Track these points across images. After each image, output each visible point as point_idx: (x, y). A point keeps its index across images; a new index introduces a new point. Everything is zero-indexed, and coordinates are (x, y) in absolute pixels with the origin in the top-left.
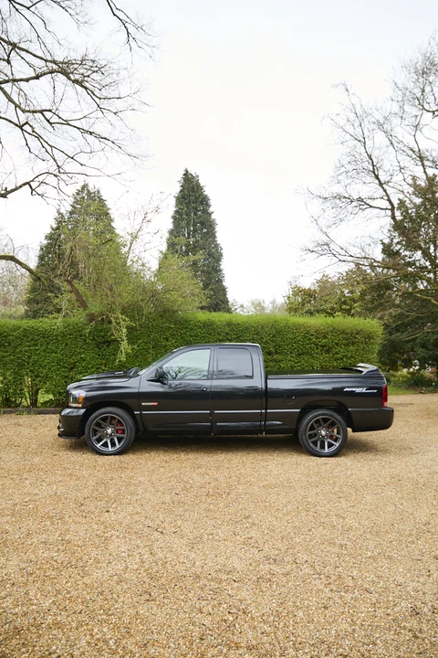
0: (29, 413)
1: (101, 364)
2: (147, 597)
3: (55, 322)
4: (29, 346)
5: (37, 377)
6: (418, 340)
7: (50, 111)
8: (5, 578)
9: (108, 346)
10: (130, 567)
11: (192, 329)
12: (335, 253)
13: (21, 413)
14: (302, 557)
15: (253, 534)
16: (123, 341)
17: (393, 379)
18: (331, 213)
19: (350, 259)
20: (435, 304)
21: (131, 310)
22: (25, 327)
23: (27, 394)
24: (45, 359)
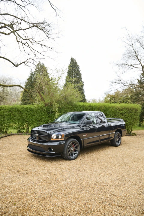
0: (27, 135)
1: (49, 119)
2: (81, 190)
3: (34, 106)
4: (27, 113)
5: (29, 123)
7: (32, 39)
9: (51, 113)
10: (73, 181)
11: (78, 108)
12: (123, 83)
13: (24, 135)
14: (128, 179)
15: (109, 172)
16: (56, 111)
17: (142, 125)
18: (121, 69)
19: (128, 85)
21: (59, 102)
22: (25, 107)
23: (25, 129)
24: (31, 118)
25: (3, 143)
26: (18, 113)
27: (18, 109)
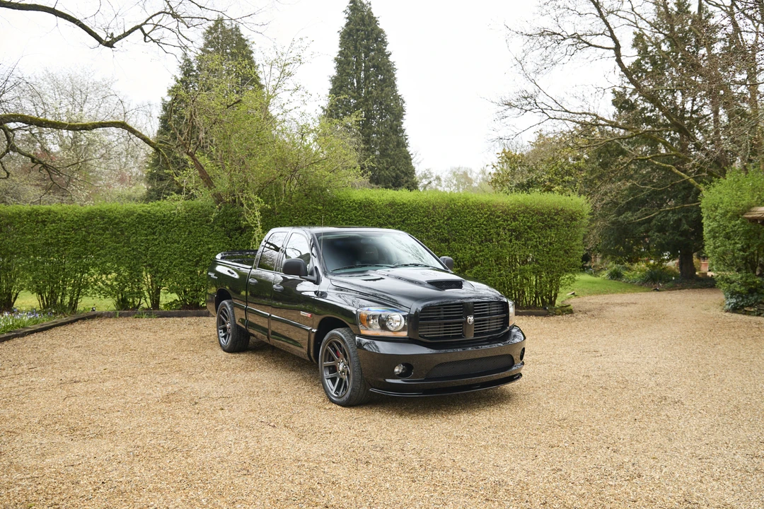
0: (150, 316)
2: (245, 472)
3: (174, 205)
4: (146, 235)
5: (157, 272)
6: (654, 222)
8: (112, 458)
9: (241, 234)
10: (234, 451)
11: (344, 211)
12: (543, 106)
13: (140, 316)
14: (412, 446)
16: (257, 227)
19: (567, 115)
20: (677, 174)
21: (269, 189)
22: (140, 211)
23: (146, 294)
24: (165, 251)
25: (53, 347)
26: (112, 235)
27: (114, 220)
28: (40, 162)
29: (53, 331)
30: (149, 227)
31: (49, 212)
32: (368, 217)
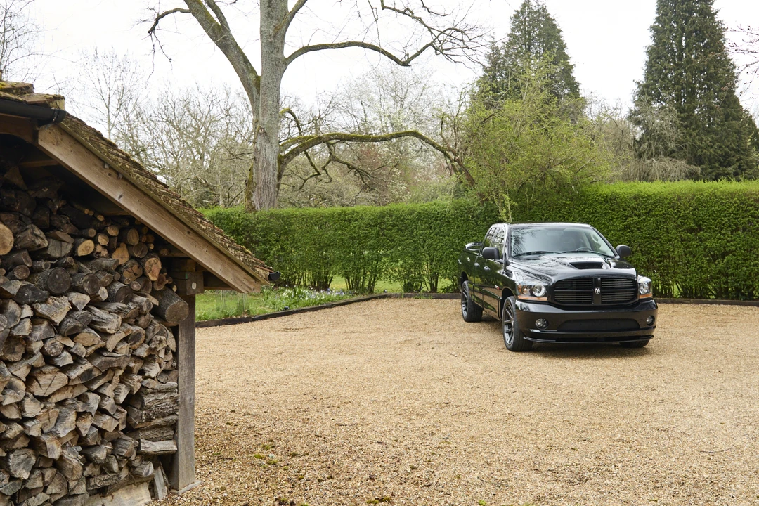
0: (427, 297)
4: (424, 230)
11: (591, 204)
22: (419, 210)
23: (426, 279)
24: (439, 242)
25: (349, 314)
26: (399, 229)
27: (400, 217)
28: (353, 168)
29: (352, 305)
30: (426, 223)
31: (353, 212)
32: (613, 210)
